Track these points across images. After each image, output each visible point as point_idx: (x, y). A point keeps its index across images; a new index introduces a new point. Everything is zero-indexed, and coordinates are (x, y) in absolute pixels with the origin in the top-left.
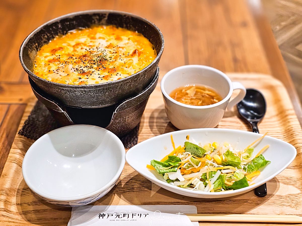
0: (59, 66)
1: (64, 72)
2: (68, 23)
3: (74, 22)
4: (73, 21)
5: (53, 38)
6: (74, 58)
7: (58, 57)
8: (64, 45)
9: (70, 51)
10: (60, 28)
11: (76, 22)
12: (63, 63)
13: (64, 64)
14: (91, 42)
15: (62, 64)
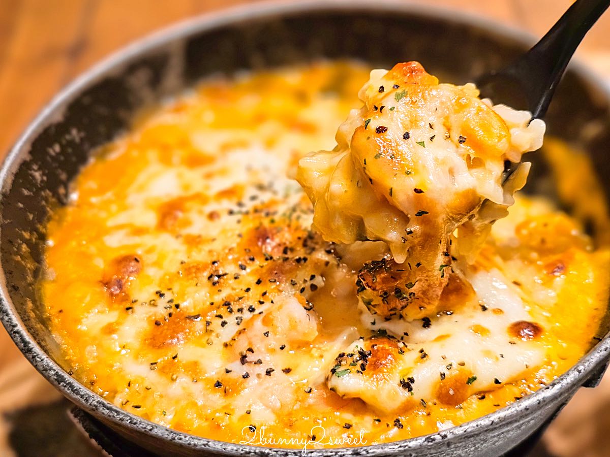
0: (227, 339)
1: (282, 348)
2: (57, 148)
3: (74, 132)
4: (69, 132)
5: (43, 237)
6: (231, 269)
7: (162, 302)
8: (116, 242)
9: (176, 252)
10: (42, 181)
11: (79, 131)
12: (220, 317)
13: (231, 319)
14: (209, 176)
15: (224, 324)
